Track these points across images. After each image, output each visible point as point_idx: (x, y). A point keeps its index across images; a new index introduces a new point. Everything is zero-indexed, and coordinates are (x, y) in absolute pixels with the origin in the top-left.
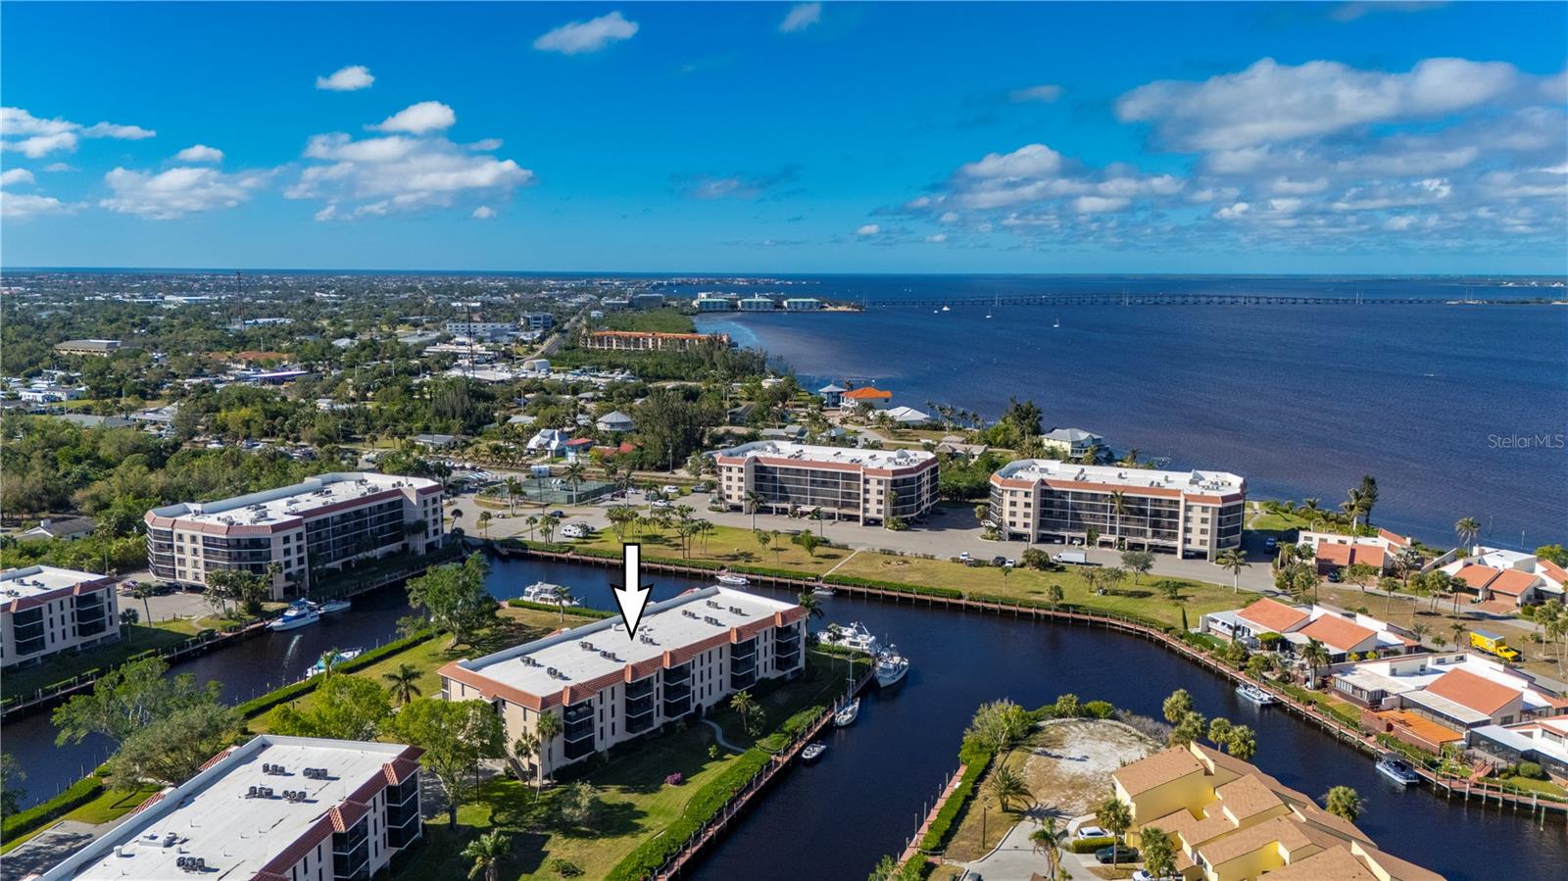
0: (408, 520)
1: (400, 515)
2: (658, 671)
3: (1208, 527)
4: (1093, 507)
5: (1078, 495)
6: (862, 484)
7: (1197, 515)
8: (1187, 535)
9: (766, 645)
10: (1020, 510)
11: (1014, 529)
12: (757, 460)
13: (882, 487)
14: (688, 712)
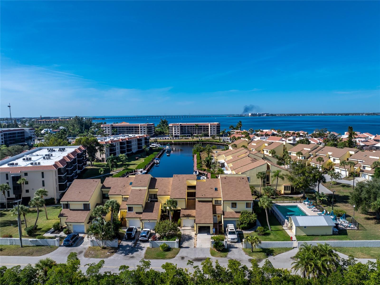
0: (26, 136)
1: (24, 135)
2: (125, 141)
3: (215, 130)
4: (191, 129)
5: (188, 127)
6: (140, 128)
7: (213, 128)
8: (211, 132)
9: (143, 141)
10: (177, 130)
11: (175, 135)
12: (112, 125)
13: (145, 128)
14: (131, 152)
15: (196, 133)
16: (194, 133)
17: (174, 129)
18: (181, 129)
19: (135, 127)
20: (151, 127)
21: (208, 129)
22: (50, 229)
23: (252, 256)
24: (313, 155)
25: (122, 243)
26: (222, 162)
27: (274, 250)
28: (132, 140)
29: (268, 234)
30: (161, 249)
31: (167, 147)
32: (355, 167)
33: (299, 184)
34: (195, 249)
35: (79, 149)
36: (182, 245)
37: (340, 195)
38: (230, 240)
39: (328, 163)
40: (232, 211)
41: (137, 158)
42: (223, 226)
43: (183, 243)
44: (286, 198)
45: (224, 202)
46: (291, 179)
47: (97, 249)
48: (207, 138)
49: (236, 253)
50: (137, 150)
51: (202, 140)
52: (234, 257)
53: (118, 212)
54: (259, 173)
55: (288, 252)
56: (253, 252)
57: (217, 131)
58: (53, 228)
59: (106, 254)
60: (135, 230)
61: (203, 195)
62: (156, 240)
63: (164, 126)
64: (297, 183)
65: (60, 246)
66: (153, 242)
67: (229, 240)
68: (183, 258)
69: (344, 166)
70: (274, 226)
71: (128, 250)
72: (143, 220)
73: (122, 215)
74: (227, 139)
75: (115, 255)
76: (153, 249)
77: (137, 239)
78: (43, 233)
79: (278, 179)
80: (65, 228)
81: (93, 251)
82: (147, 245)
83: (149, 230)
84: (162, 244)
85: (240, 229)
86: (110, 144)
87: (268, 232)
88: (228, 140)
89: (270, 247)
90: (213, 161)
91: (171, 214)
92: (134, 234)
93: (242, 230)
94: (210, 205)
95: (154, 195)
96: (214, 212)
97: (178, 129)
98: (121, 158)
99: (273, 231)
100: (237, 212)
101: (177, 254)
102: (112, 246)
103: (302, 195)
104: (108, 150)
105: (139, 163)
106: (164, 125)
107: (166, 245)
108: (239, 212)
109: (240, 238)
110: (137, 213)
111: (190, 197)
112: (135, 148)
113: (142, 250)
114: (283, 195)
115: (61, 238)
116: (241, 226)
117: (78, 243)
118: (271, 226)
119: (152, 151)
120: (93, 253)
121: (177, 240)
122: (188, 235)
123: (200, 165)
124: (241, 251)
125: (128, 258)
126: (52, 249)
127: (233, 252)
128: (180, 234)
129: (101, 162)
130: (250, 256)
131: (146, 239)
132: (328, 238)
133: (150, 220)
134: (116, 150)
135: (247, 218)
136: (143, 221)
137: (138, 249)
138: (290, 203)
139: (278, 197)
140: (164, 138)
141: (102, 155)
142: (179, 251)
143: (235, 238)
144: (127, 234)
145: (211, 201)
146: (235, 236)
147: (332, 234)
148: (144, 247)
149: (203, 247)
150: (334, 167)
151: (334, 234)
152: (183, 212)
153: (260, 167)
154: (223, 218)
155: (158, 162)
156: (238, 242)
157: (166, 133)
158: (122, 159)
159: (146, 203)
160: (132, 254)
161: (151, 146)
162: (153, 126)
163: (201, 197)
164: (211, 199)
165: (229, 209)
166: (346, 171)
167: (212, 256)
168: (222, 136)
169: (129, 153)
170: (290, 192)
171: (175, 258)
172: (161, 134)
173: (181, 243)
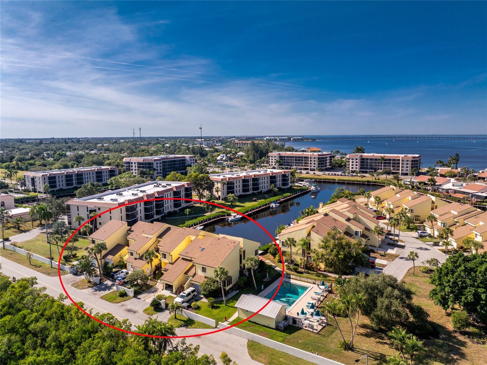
1: (185, 163)
2: (250, 178)
4: (376, 163)
5: (372, 159)
6: (309, 159)
7: (405, 162)
8: (403, 169)
9: (279, 179)
10: (354, 164)
11: (353, 170)
12: (280, 154)
13: (315, 160)
14: (259, 191)
15: (381, 169)
16: (378, 169)
17: (351, 162)
18: (361, 162)
20: (325, 158)
21: (399, 163)
25: (105, 282)
27: (196, 323)
28: (259, 177)
30: (118, 294)
36: (137, 296)
40: (201, 275)
41: (254, 199)
56: (176, 319)
57: (412, 167)
59: (84, 287)
61: (187, 253)
66: (118, 286)
68: (122, 306)
71: (102, 288)
75: (90, 289)
76: (115, 293)
81: (81, 282)
84: (122, 290)
86: (227, 181)
89: (196, 320)
93: (204, 297)
96: (187, 272)
97: (357, 162)
98: (229, 198)
100: (205, 277)
101: (125, 301)
102: (96, 282)
104: (225, 188)
107: (125, 291)
110: (135, 258)
112: (265, 186)
120: (79, 284)
121: (132, 289)
122: (157, 288)
125: (93, 294)
127: (163, 314)
133: (136, 267)
137: (108, 289)
141: (217, 193)
142: (129, 299)
145: (191, 261)
147: (275, 328)
148: (114, 289)
151: (277, 328)
154: (190, 280)
159: (148, 250)
160: (99, 292)
162: (328, 156)
163: (184, 254)
164: (190, 259)
167: (142, 311)
169: (255, 192)
171: (118, 304)
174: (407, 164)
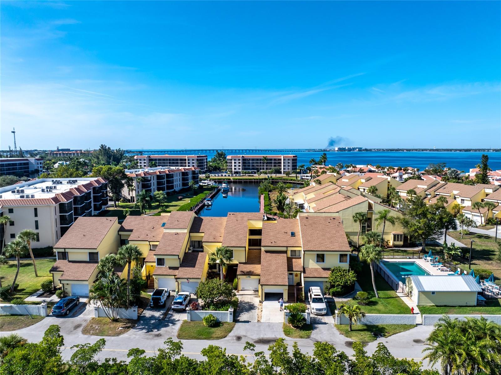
1: (28, 168)
2: (165, 174)
3: (290, 164)
4: (257, 163)
5: (253, 160)
6: (187, 161)
7: (287, 161)
8: (284, 167)
9: (190, 176)
10: (237, 164)
11: (235, 170)
12: (149, 157)
13: (194, 161)
14: (173, 190)
15: (263, 169)
16: (261, 169)
17: (233, 163)
18: (243, 163)
19: (181, 160)
20: (202, 160)
21: (280, 163)
22: (38, 290)
23: (350, 337)
24: (430, 194)
25: (144, 314)
26: (300, 203)
27: (386, 328)
28: (173, 173)
29: (374, 303)
30: (205, 324)
31: (224, 185)
32: (493, 212)
33: (418, 230)
34: (260, 324)
35: (97, 181)
36: (238, 319)
37: (477, 250)
38: (315, 311)
39: (453, 205)
40: (318, 267)
41: (180, 197)
42: (303, 289)
43: (240, 314)
44: (398, 251)
45: (306, 252)
46: (406, 223)
47: (104, 321)
48: (278, 175)
49: (325, 332)
50: (181, 187)
51: (271, 177)
52: (321, 338)
53: (142, 267)
54: (357, 214)
55: (408, 331)
56: (352, 330)
57: (293, 166)
58: (41, 290)
59: (117, 330)
60: (167, 294)
61: (273, 243)
62: (197, 309)
63: (221, 160)
64: (415, 229)
65: (48, 316)
66: (192, 312)
67: (312, 311)
68: (239, 338)
69: (479, 209)
70: (383, 292)
71: (153, 324)
72: (179, 278)
73: (149, 272)
74: (307, 176)
75: (132, 331)
76: (192, 324)
77: (168, 308)
78: (25, 296)
79: (385, 223)
80: (60, 289)
81: (97, 324)
82: (184, 317)
83: (188, 293)
84: (207, 316)
85: (329, 295)
86: (142, 177)
87: (373, 299)
88: (307, 178)
89: (380, 323)
90: (287, 202)
91: (223, 271)
92: (165, 299)
93: (332, 296)
94: (283, 259)
95: (198, 242)
96: (290, 268)
97: (239, 163)
98: (158, 196)
99: (381, 299)
100: (324, 269)
101: (230, 331)
102: (129, 318)
103: (421, 248)
104: (140, 186)
105: (182, 205)
106: (221, 158)
107: (214, 317)
108: (328, 269)
109: (331, 309)
110: (170, 268)
111: (252, 246)
112: (178, 184)
113: (174, 324)
114: (391, 247)
115: (51, 303)
116: (331, 290)
117: (76, 311)
118: (378, 292)
119: (201, 189)
120: (97, 327)
121: (231, 310)
122: (248, 303)
123: (268, 207)
124: (333, 328)
125: (151, 337)
126: (34, 320)
127: (320, 331)
128: (236, 300)
129: (130, 202)
130: (347, 337)
131: (183, 307)
132: (470, 310)
133: (190, 278)
134: (151, 186)
135: (341, 279)
136: (180, 281)
137: (168, 322)
138: (403, 258)
139: (385, 250)
140: (220, 175)
141: (131, 192)
142: (233, 327)
143: (323, 309)
144: (153, 299)
145: (286, 252)
146: (322, 306)
147: (476, 305)
148: (179, 320)
149: (270, 321)
150: (463, 211)
151: (479, 304)
152: (241, 268)
153: (357, 205)
154: (304, 277)
155: (210, 203)
156: (326, 315)
157: (223, 169)
158: (159, 198)
159: (185, 253)
160: (158, 330)
161: (201, 184)
162: (205, 158)
163: (270, 244)
164: (284, 249)
165: (313, 264)
166: (481, 217)
167: (286, 336)
168: (300, 173)
169: (170, 191)
170: (401, 243)
171: (225, 338)
172: (216, 169)
173: (237, 314)
174: (289, 163)
